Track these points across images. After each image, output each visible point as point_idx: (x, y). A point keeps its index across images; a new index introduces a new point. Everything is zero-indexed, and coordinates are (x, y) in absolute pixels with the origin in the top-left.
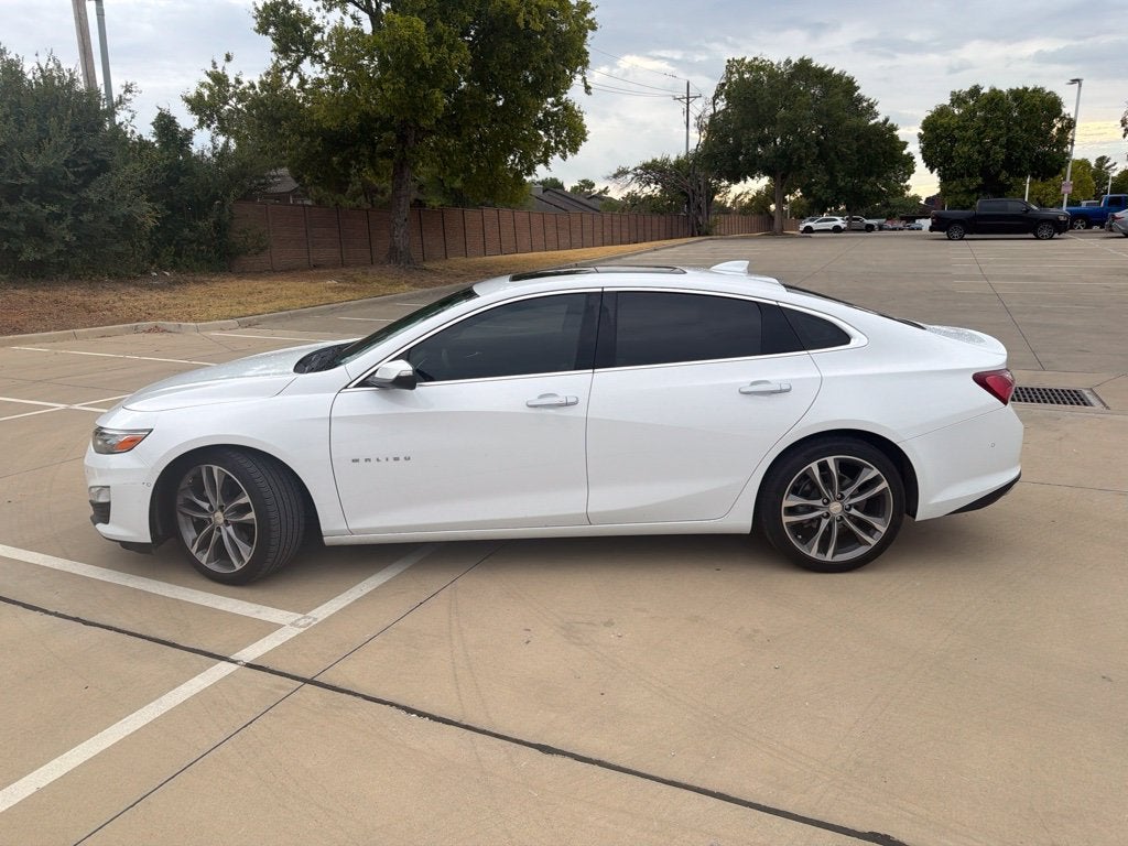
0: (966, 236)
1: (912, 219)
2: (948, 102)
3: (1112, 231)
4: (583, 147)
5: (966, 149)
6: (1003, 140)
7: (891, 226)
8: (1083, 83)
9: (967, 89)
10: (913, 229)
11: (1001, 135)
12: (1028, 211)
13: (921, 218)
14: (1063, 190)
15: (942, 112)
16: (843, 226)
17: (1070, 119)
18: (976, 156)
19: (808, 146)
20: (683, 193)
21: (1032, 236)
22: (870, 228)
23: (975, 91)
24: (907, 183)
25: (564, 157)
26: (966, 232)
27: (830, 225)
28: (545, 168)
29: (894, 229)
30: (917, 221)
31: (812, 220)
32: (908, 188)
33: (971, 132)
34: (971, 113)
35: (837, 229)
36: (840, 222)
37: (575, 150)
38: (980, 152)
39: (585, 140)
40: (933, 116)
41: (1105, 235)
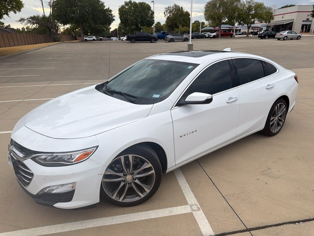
0: (136, 42)
1: (110, 37)
2: (124, 4)
3: (166, 40)
4: (22, 10)
5: (131, 18)
6: (140, 16)
7: (104, 39)
8: (154, 2)
9: (128, 1)
10: (111, 40)
11: (139, 15)
12: (148, 35)
13: (112, 37)
14: (153, 30)
15: (123, 7)
16: (96, 39)
17: (153, 12)
18: (134, 20)
19: (89, 15)
20: (48, 28)
21: (150, 42)
22: (101, 40)
23: (130, 2)
24: (110, 27)
25: (15, 13)
26: (136, 41)
27: (92, 39)
28: (7, 16)
29: (106, 40)
30: (111, 38)
31: (86, 37)
32: (110, 28)
33: (132, 13)
34: (130, 8)
35: (94, 40)
36: (94, 38)
37: (20, 10)
38: (134, 19)
39: (23, 7)
40: (121, 8)
41: (165, 41)
